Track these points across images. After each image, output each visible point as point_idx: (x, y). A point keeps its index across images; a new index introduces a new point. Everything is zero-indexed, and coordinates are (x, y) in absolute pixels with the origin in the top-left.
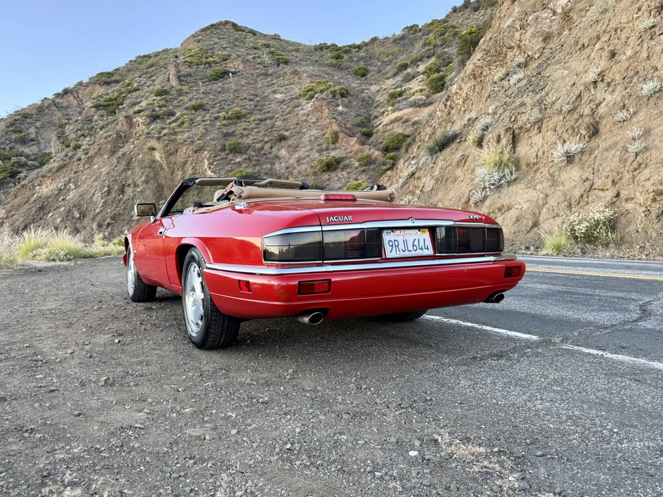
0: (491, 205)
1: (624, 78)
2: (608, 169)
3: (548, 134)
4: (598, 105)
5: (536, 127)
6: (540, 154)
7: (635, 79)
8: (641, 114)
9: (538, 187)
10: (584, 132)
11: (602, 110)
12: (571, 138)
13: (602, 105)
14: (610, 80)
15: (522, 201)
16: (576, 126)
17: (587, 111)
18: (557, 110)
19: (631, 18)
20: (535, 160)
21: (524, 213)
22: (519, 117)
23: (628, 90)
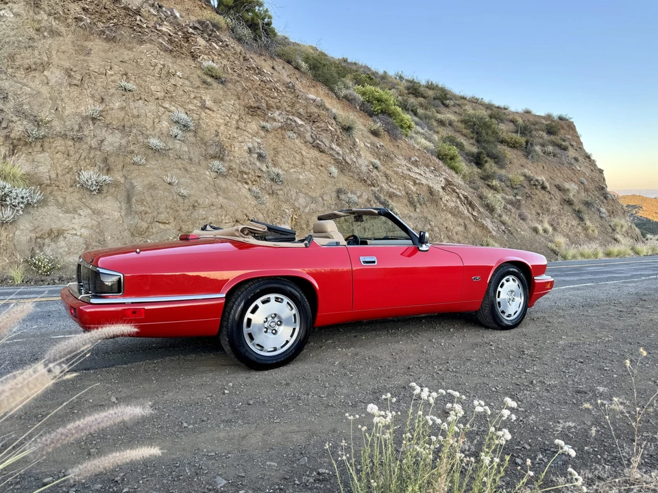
0: (35, 229)
1: (124, 126)
2: (164, 206)
3: (58, 155)
4: (102, 141)
5: (39, 144)
6: (54, 176)
7: (134, 131)
8: (153, 163)
9: (80, 212)
10: (102, 166)
11: (107, 147)
12: (88, 167)
13: (106, 143)
14: (109, 123)
15: (76, 226)
16: (91, 156)
17: (94, 143)
18: (60, 133)
19: (104, 72)
20: (49, 182)
21: (88, 240)
22: (10, 124)
23: (130, 138)
